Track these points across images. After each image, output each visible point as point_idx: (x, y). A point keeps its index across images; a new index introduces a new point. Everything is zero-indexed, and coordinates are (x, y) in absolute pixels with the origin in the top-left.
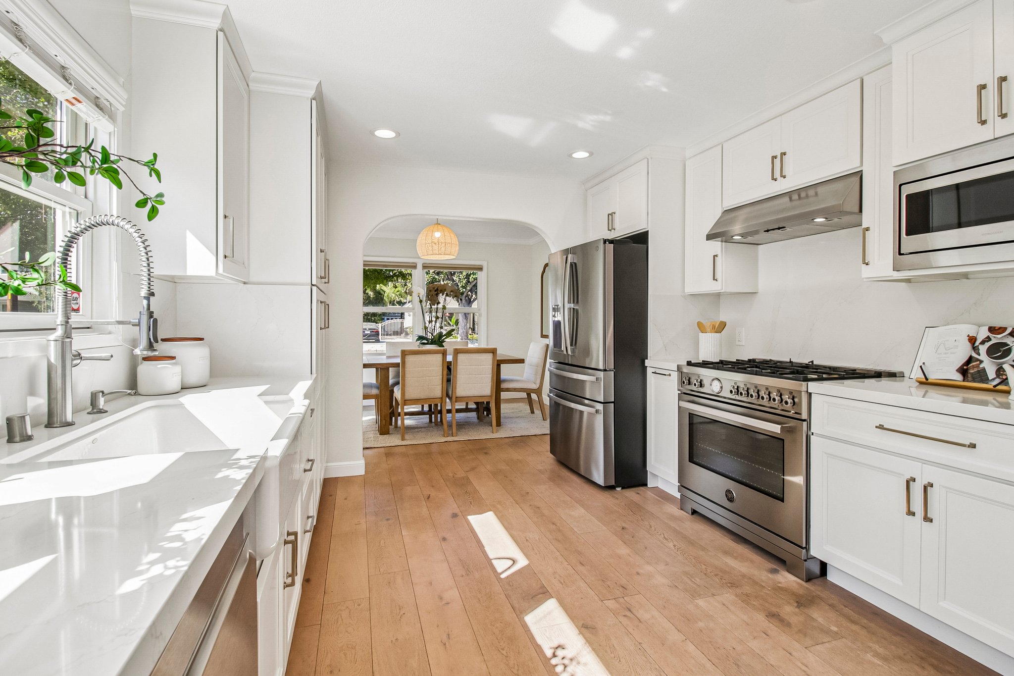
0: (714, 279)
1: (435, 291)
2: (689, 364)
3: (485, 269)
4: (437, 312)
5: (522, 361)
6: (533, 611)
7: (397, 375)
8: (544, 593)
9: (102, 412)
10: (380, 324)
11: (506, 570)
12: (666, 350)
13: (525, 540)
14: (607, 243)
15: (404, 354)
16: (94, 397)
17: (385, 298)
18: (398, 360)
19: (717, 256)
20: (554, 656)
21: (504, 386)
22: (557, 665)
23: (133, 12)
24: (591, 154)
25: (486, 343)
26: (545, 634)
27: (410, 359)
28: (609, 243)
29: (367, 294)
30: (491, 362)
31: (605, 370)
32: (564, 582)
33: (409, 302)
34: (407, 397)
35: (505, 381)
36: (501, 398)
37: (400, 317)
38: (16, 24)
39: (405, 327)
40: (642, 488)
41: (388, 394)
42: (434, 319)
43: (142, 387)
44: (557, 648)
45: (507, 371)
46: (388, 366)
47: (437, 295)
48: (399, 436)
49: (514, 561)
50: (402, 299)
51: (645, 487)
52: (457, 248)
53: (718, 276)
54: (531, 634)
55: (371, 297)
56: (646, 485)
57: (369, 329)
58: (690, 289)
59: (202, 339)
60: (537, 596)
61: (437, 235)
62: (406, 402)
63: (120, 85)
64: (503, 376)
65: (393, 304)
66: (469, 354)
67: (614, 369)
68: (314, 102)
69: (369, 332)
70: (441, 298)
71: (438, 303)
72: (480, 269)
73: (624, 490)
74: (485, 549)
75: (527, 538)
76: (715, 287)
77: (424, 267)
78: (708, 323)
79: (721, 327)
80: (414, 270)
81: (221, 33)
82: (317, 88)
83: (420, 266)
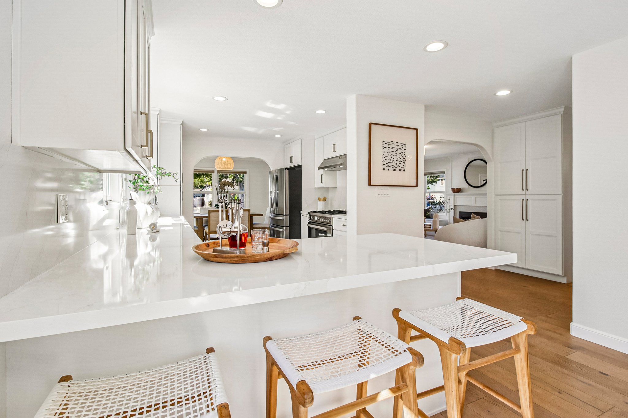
0: (322, 183)
1: (223, 185)
2: (311, 212)
3: (248, 173)
4: (224, 194)
5: (262, 215)
7: (206, 222)
15: (210, 212)
18: (207, 215)
19: (322, 175)
21: (254, 226)
25: (248, 207)
27: (212, 214)
28: (287, 169)
31: (286, 215)
33: (208, 186)
34: (211, 230)
35: (255, 224)
37: (202, 196)
39: (205, 202)
41: (202, 229)
42: (223, 197)
45: (255, 220)
46: (202, 217)
47: (224, 186)
50: (203, 184)
52: (233, 165)
53: (323, 181)
58: (317, 186)
62: (211, 233)
64: (253, 222)
67: (289, 214)
68: (181, 126)
70: (226, 187)
71: (225, 190)
72: (245, 173)
76: (322, 186)
77: (218, 172)
78: (322, 198)
79: (325, 199)
80: (213, 174)
81: (158, 115)
82: (182, 122)
83: (216, 172)
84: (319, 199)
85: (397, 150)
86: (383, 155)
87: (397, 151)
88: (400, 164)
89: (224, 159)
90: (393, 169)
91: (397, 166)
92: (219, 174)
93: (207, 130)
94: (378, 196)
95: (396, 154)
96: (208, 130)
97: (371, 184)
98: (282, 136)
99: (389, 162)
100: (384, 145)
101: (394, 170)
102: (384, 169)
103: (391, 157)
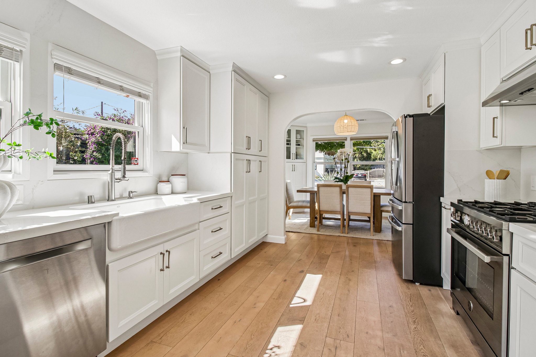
0: (494, 136)
2: (460, 201)
6: (286, 326)
8: (301, 321)
9: (131, 198)
10: (368, 171)
11: (295, 304)
12: (460, 191)
13: (323, 293)
14: (408, 117)
15: (318, 186)
17: (372, 157)
19: (497, 118)
20: (271, 349)
22: (267, 353)
23: (158, 58)
24: (405, 60)
26: (278, 338)
28: (410, 117)
29: (363, 155)
30: (370, 193)
31: (405, 202)
32: (318, 320)
34: (321, 209)
36: (383, 216)
38: (98, 78)
40: (437, 288)
41: (314, 206)
44: (276, 347)
46: (314, 192)
48: (316, 229)
49: (305, 301)
51: (441, 288)
53: (498, 133)
54: (273, 335)
55: (365, 156)
56: (442, 286)
57: (361, 174)
59: (184, 175)
60: (296, 320)
61: (346, 121)
62: (321, 212)
63: (152, 87)
65: (381, 160)
66: (356, 188)
67: (413, 201)
68: (233, 72)
69: (360, 175)
72: (387, 138)
73: (421, 286)
74: (298, 291)
75: (325, 293)
76: (496, 143)
77: (351, 139)
78: (496, 171)
79: (504, 175)
80: (345, 142)
81: (182, 57)
82: (233, 66)
83: (349, 139)
84: (489, 174)
92: (353, 141)
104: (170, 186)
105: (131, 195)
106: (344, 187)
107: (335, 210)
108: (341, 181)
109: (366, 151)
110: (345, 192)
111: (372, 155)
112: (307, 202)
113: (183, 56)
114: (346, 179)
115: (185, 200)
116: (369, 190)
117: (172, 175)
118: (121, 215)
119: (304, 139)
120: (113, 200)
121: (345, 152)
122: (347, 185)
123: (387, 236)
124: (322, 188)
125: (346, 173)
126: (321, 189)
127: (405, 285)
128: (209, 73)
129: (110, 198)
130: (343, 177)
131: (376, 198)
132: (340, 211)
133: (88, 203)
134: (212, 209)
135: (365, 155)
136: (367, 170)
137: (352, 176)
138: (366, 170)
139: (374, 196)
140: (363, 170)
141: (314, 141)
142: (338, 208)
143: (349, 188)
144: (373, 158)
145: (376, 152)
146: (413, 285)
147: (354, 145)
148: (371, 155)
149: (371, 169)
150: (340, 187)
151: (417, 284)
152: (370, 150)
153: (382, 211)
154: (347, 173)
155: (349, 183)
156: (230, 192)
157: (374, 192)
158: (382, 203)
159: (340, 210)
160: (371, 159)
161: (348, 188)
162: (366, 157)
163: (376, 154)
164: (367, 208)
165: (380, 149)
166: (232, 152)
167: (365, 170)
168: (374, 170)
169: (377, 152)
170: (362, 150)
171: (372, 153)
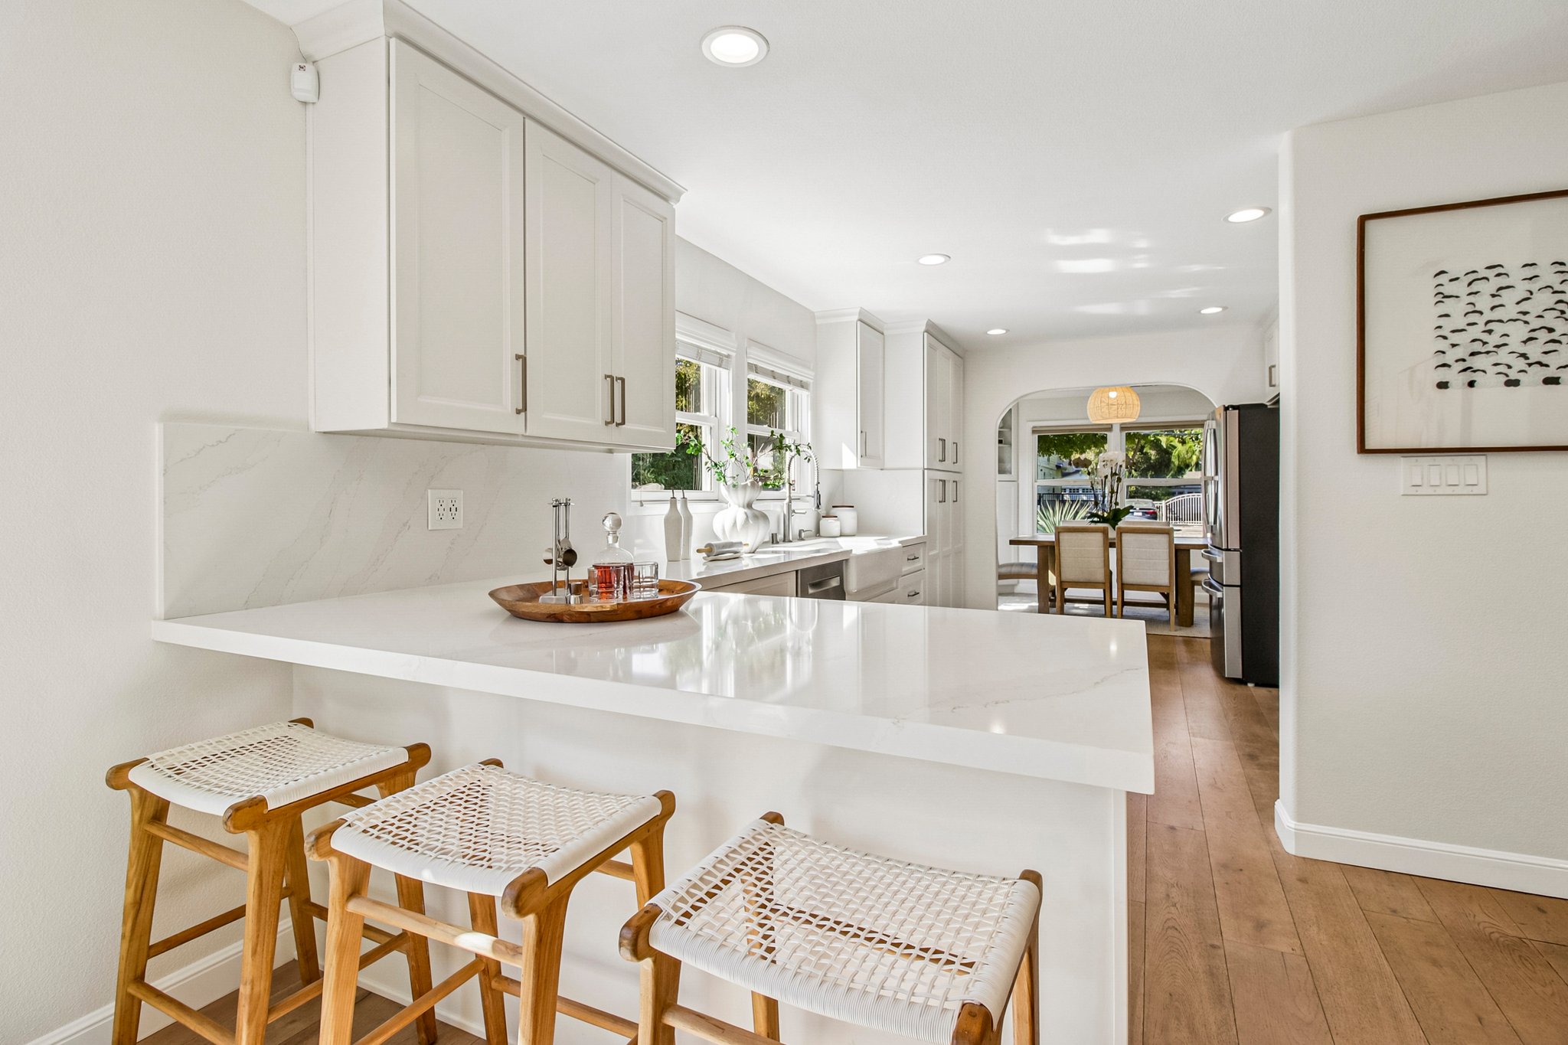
9: (803, 540)
10: (1163, 502)
14: (1229, 409)
15: (1059, 532)
16: (800, 532)
17: (1173, 460)
23: (818, 323)
28: (1234, 409)
29: (1146, 453)
30: (1166, 545)
31: (1228, 550)
34: (1064, 578)
36: (1195, 594)
43: (822, 533)
55: (1153, 458)
57: (1140, 509)
59: (853, 507)
66: (1136, 535)
67: (1241, 548)
68: (926, 334)
73: (1257, 687)
77: (1123, 428)
80: (1109, 433)
81: (859, 322)
82: (927, 324)
83: (1116, 429)
85: (1528, 295)
86: (1440, 327)
87: (1528, 299)
88: (1546, 353)
89: (1113, 395)
90: (1504, 379)
91: (1530, 365)
92: (1126, 432)
93: (1004, 332)
94: (1413, 491)
95: (1521, 317)
96: (1007, 331)
97: (1367, 447)
98: (1225, 308)
99: (1473, 354)
100: (1440, 289)
101: (1513, 383)
102: (1443, 385)
103: (1490, 332)
104: (838, 523)
105: (803, 534)
106: (1112, 534)
107: (1093, 579)
108: (1103, 520)
109: (1156, 444)
110: (1115, 543)
111: (1175, 453)
112: (1031, 565)
113: (860, 320)
114: (1115, 516)
115: (878, 544)
116: (1164, 538)
117: (833, 507)
118: (853, 552)
119: (1011, 429)
120: (791, 542)
121: (1111, 460)
122: (1119, 528)
123: (1203, 630)
124: (1065, 534)
125: (1113, 505)
126: (1064, 537)
127: (1229, 687)
128: (883, 334)
129: (786, 538)
130: (1109, 514)
131: (1181, 555)
132: (1104, 581)
133: (773, 543)
134: (908, 559)
135: (1153, 454)
136: (1160, 500)
137: (1127, 511)
138: (1156, 498)
139: (1176, 551)
140: (1147, 498)
141: (1034, 432)
142: (1100, 576)
143: (1123, 535)
144: (1177, 463)
145: (1187, 446)
146: (1243, 686)
147: (1129, 437)
148: (1171, 454)
149: (1173, 494)
150: (1105, 532)
151: (1250, 685)
152: (1168, 440)
153: (1194, 583)
154: (1117, 504)
155: (1120, 524)
156: (922, 535)
157: (1175, 542)
158: (1193, 568)
159: (1105, 579)
160: (1172, 466)
161: (1121, 533)
162: (1156, 459)
163: (1187, 452)
164: (1163, 575)
165: (1197, 439)
166: (926, 467)
167: (1154, 499)
168: (1180, 499)
169: (1190, 447)
170: (1143, 442)
171: (1175, 447)
